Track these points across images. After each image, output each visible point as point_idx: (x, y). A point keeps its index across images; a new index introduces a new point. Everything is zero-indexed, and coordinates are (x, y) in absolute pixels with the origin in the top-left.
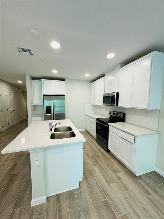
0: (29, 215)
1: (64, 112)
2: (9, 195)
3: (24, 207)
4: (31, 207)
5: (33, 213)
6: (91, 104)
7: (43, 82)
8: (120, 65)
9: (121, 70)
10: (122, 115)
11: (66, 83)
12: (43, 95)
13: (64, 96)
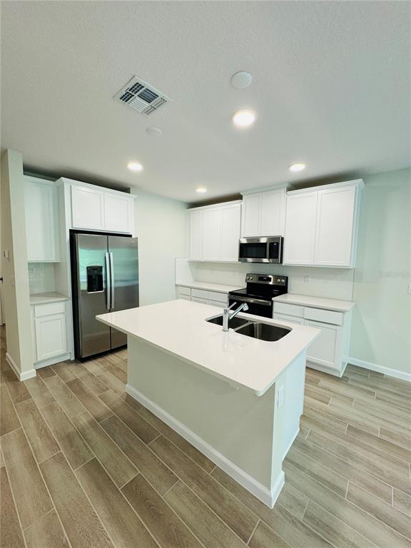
0: (287, 522)
1: (135, 282)
2: (193, 530)
3: (260, 520)
4: (273, 509)
5: (288, 514)
6: (187, 260)
7: (71, 187)
8: (287, 185)
9: (291, 195)
10: (283, 281)
11: (135, 200)
12: (70, 230)
13: (130, 236)
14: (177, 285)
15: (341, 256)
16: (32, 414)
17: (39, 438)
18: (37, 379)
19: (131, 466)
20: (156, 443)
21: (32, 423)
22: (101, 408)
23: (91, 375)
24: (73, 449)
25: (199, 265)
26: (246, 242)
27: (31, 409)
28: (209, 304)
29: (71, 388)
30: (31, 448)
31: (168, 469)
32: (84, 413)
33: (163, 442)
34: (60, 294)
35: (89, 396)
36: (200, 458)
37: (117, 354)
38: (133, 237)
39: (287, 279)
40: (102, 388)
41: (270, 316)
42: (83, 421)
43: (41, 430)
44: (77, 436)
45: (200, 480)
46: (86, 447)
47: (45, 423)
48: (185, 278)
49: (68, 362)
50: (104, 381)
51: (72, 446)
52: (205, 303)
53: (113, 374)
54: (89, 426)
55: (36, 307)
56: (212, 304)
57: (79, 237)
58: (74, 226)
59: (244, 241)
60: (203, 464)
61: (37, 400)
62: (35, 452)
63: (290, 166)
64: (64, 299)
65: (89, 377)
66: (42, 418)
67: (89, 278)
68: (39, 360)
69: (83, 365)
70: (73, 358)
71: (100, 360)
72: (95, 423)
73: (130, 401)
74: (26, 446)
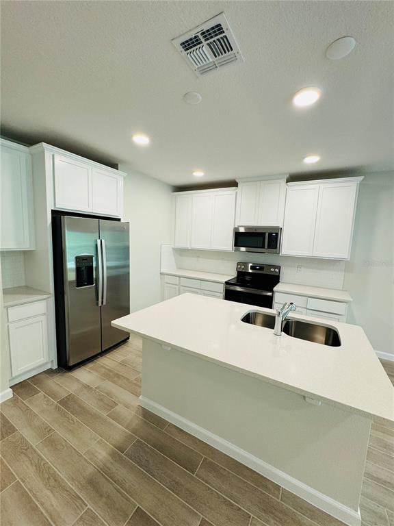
6: (172, 247)
7: (53, 155)
8: (287, 176)
9: (291, 186)
10: (277, 270)
11: (124, 178)
12: (53, 211)
13: (119, 220)
14: (161, 274)
15: (340, 249)
16: (26, 456)
17: (48, 493)
18: (14, 401)
19: (188, 509)
20: (203, 470)
21: (31, 471)
22: (119, 432)
23: (87, 387)
24: (104, 499)
25: (181, 252)
26: (243, 231)
27: (22, 449)
28: (201, 294)
29: (68, 408)
30: (44, 512)
31: (232, 505)
32: (98, 442)
33: (212, 468)
34: (40, 291)
35: (95, 417)
36: (260, 480)
37: (110, 355)
38: (122, 221)
39: (279, 268)
40: (109, 403)
41: (270, 306)
42: (102, 454)
43: (48, 479)
44: (104, 480)
45: (274, 511)
46: (120, 493)
47: (50, 467)
48: (169, 265)
49: (50, 372)
50: (107, 393)
51: (101, 496)
52: (197, 293)
53: (114, 382)
54: (112, 460)
55: (10, 310)
56: (205, 294)
57: (66, 220)
58: (57, 206)
59: (242, 230)
60: (266, 488)
61: (27, 434)
62: (51, 516)
63: (304, 158)
64: (44, 297)
65: (85, 392)
66: (43, 459)
67: (78, 270)
68: (14, 375)
69: (70, 374)
70: (55, 367)
71: (90, 365)
72: (119, 454)
73: (148, 417)
74: (34, 509)
